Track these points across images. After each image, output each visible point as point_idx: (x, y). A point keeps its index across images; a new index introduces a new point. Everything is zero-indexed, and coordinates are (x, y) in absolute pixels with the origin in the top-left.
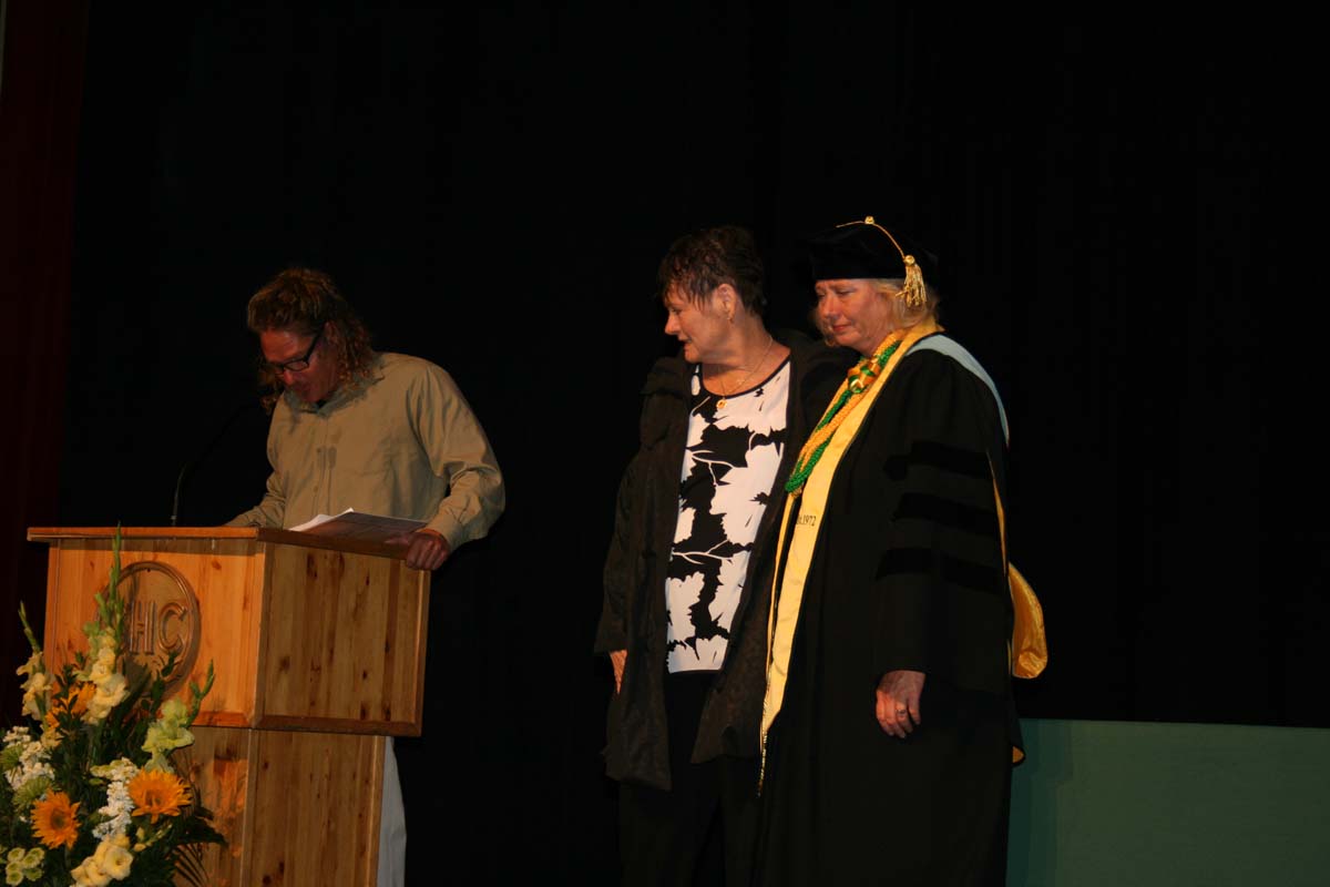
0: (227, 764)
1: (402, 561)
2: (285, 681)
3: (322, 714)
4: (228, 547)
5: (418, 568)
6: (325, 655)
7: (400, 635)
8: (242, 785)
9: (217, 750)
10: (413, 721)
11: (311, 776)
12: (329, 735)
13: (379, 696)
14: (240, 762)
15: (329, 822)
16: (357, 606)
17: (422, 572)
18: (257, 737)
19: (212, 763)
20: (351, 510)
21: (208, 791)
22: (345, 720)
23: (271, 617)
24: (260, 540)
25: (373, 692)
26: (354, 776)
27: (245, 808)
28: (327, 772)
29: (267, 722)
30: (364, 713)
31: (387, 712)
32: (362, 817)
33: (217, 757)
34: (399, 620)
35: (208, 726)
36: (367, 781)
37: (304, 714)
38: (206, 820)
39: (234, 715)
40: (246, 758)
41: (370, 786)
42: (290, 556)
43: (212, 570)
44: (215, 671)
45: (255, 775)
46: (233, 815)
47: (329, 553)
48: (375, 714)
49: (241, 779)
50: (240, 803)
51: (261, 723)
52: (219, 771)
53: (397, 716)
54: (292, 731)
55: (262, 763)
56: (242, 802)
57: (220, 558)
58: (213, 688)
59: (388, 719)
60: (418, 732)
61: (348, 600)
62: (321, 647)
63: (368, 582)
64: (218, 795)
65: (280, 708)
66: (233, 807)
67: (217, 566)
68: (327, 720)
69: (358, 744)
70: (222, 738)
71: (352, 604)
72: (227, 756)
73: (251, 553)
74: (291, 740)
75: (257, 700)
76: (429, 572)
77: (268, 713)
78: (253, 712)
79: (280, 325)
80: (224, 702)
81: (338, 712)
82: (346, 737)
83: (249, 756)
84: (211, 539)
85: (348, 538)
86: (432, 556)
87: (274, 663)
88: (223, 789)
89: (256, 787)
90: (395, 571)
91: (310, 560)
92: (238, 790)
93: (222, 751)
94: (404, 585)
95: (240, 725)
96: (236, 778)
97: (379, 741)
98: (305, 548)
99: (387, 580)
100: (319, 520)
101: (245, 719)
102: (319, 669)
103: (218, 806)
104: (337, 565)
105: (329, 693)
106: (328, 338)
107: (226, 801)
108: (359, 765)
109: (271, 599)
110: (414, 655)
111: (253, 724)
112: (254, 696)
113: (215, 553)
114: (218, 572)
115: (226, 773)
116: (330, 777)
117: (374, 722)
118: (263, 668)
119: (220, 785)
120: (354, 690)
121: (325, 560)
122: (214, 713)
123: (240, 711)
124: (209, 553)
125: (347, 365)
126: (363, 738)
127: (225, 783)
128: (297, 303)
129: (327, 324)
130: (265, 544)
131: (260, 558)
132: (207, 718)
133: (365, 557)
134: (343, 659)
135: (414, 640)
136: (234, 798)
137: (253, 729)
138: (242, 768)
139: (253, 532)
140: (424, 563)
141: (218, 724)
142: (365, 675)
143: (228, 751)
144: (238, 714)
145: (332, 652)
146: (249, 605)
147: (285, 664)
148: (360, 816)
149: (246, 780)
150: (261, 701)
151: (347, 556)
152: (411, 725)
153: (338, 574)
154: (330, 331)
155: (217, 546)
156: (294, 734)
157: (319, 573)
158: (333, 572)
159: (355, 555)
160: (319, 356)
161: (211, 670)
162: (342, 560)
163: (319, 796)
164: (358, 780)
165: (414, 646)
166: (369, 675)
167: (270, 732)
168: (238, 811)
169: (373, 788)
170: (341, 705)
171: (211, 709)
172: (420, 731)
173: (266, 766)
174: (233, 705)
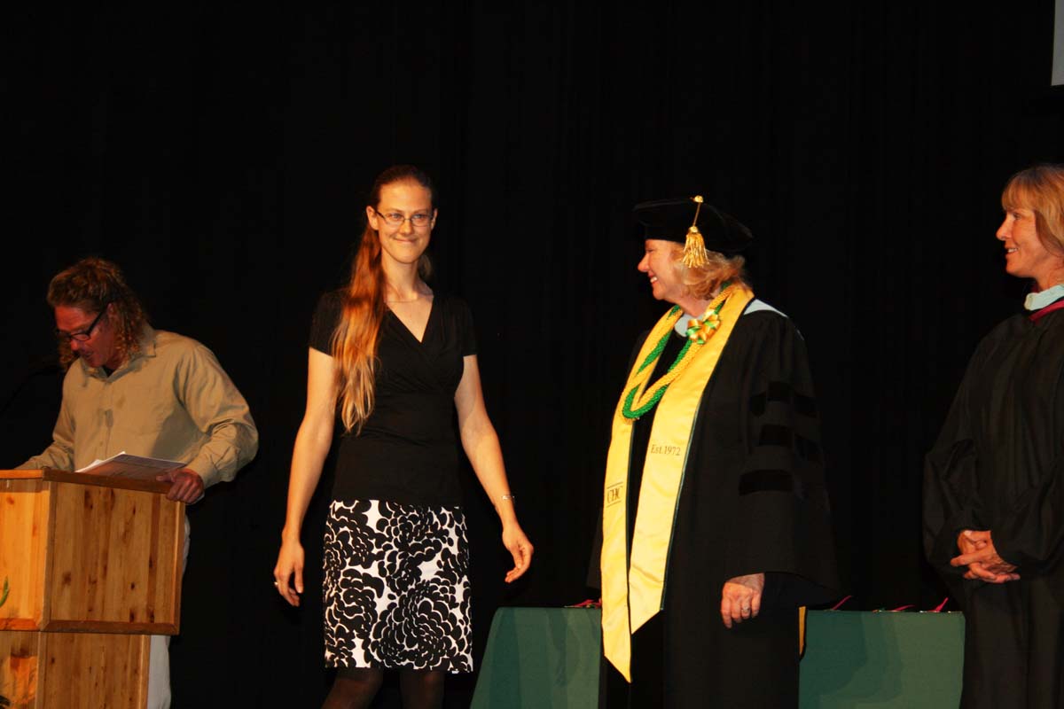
0: (21, 660)
1: (163, 495)
2: (67, 592)
3: (98, 618)
4: (20, 485)
5: (176, 501)
6: (100, 569)
7: (161, 553)
8: (33, 676)
9: (13, 649)
10: (172, 622)
11: (90, 668)
12: (104, 635)
13: (145, 603)
14: (32, 658)
15: (105, 705)
16: (126, 531)
17: (179, 503)
18: (45, 637)
19: (8, 660)
20: (123, 453)
21: (6, 682)
22: (115, 623)
23: (56, 542)
24: (45, 479)
25: (140, 599)
26: (126, 667)
27: (36, 696)
28: (102, 664)
29: (53, 626)
30: (132, 616)
31: (151, 615)
32: (132, 700)
33: (13, 655)
34: (160, 542)
35: (5, 630)
36: (135, 672)
37: (83, 619)
38: (4, 706)
39: (27, 621)
40: (36, 655)
41: (138, 675)
42: (70, 492)
43: (7, 505)
44: (9, 585)
45: (44, 668)
46: (26, 702)
47: (102, 489)
48: (142, 617)
49: (32, 671)
50: (31, 692)
51: (48, 626)
52: (14, 666)
53: (159, 619)
54: (73, 631)
55: (49, 660)
56: (34, 690)
57: (14, 495)
58: (9, 599)
59: (152, 622)
60: (177, 631)
61: (119, 526)
62: (96, 564)
63: (134, 512)
64: (14, 684)
65: (64, 614)
66: (26, 695)
67: (11, 501)
68: (102, 623)
69: (129, 640)
70: (17, 639)
71: (122, 530)
72: (21, 654)
73: (38, 490)
74: (72, 641)
75: (45, 607)
76: (185, 505)
77: (54, 618)
78: (41, 618)
79: (70, 302)
80: (17, 610)
81: (111, 617)
82: (118, 636)
83: (39, 652)
84: (6, 479)
85: (120, 477)
86: (189, 493)
87: (59, 579)
88: (18, 680)
89: (45, 679)
90: (156, 502)
91: (87, 495)
92: (31, 680)
93: (18, 650)
94: (163, 513)
95: (31, 628)
96: (28, 671)
97: (145, 638)
98: (83, 486)
99: (149, 511)
100: (97, 463)
101: (34, 624)
102: (95, 582)
103: (14, 694)
104: (110, 497)
105: (103, 602)
106: (110, 316)
107: (20, 690)
108: (130, 660)
109: (55, 526)
110: (172, 568)
111: (42, 628)
112: (42, 605)
113: (10, 490)
114: (12, 506)
115: (20, 668)
116: (105, 669)
117: (142, 624)
118: (50, 582)
119: (15, 678)
120: (124, 598)
121: (99, 494)
122: (9, 620)
123: (30, 617)
124: (5, 490)
125: (124, 339)
126: (132, 636)
127: (20, 674)
128: (87, 286)
129: (110, 305)
130: (50, 483)
131: (46, 494)
132: (4, 623)
133: (132, 492)
134: (115, 573)
135: (173, 557)
136: (27, 688)
137: (44, 631)
138: (34, 663)
139: (39, 473)
140: (182, 497)
141: (13, 628)
142: (133, 587)
143: (22, 650)
144: (28, 620)
145: (105, 568)
146: (37, 531)
147: (67, 579)
148: (131, 699)
149: (37, 673)
150: (49, 609)
151: (117, 491)
152: (172, 626)
153: (110, 506)
154: (112, 309)
155: (11, 486)
156: (76, 635)
157: (95, 505)
158: (106, 504)
159: (124, 491)
160: (101, 330)
161: (6, 585)
162: (113, 494)
163: (96, 684)
164: (129, 671)
165: (172, 562)
166: (137, 587)
167: (56, 634)
168: (30, 698)
169: (141, 678)
170: (113, 612)
171: (6, 617)
172: (178, 630)
173: (53, 661)
174: (25, 613)
